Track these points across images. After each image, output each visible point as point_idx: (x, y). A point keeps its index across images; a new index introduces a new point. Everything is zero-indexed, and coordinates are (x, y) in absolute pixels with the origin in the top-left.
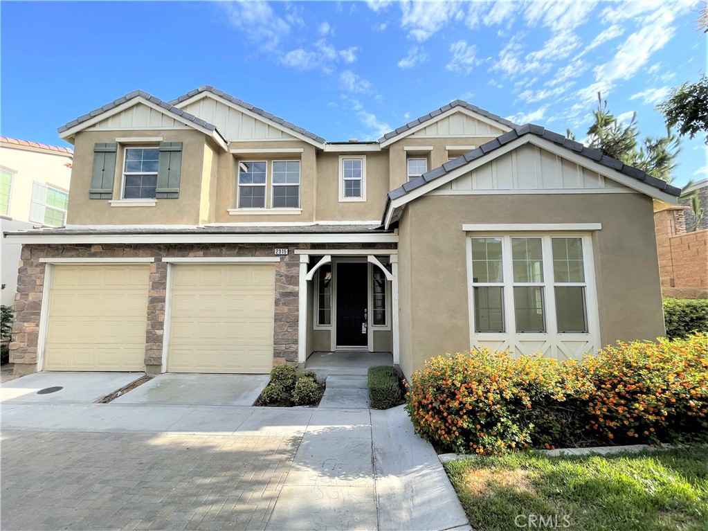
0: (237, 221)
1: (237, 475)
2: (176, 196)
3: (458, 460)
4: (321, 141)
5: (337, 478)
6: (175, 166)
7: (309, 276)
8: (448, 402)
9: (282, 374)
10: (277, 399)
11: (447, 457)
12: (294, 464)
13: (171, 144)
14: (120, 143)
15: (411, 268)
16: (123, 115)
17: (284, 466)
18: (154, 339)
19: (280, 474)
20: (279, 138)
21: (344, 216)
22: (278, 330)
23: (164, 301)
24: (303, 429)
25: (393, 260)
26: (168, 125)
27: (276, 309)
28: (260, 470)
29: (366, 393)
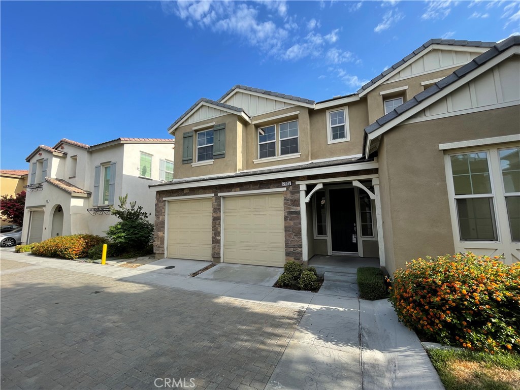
0: (259, 168)
1: (261, 328)
2: (223, 156)
3: (442, 349)
4: (311, 103)
5: (329, 343)
6: (222, 138)
7: (307, 199)
8: (429, 297)
9: (291, 267)
10: (288, 284)
11: (430, 345)
12: (299, 328)
13: (219, 125)
14: (195, 130)
15: (390, 186)
16: (195, 114)
17: (291, 328)
18: (216, 242)
19: (289, 332)
20: (283, 107)
21: (332, 154)
22: (288, 238)
23: (220, 219)
24: (306, 306)
25: (375, 182)
26: (218, 114)
27: (285, 224)
28: (276, 327)
29: (356, 287)
